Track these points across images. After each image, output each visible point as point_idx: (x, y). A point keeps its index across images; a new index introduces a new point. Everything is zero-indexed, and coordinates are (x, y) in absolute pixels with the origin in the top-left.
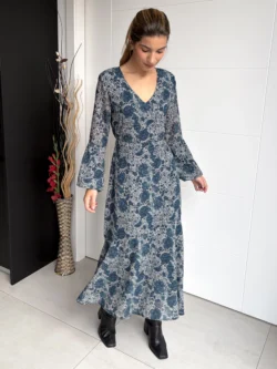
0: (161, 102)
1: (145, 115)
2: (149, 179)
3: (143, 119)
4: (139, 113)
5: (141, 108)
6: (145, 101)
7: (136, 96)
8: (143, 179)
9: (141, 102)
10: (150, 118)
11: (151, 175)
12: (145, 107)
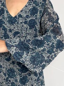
0: (27, 16)
1: (12, 27)
2: (16, 81)
3: (10, 31)
4: (7, 25)
5: (9, 21)
6: (13, 16)
7: (7, 12)
8: (12, 80)
9: (10, 17)
10: (16, 30)
11: (18, 78)
12: (12, 20)
